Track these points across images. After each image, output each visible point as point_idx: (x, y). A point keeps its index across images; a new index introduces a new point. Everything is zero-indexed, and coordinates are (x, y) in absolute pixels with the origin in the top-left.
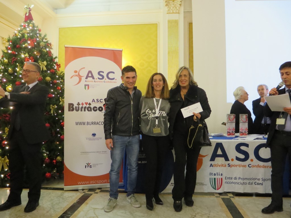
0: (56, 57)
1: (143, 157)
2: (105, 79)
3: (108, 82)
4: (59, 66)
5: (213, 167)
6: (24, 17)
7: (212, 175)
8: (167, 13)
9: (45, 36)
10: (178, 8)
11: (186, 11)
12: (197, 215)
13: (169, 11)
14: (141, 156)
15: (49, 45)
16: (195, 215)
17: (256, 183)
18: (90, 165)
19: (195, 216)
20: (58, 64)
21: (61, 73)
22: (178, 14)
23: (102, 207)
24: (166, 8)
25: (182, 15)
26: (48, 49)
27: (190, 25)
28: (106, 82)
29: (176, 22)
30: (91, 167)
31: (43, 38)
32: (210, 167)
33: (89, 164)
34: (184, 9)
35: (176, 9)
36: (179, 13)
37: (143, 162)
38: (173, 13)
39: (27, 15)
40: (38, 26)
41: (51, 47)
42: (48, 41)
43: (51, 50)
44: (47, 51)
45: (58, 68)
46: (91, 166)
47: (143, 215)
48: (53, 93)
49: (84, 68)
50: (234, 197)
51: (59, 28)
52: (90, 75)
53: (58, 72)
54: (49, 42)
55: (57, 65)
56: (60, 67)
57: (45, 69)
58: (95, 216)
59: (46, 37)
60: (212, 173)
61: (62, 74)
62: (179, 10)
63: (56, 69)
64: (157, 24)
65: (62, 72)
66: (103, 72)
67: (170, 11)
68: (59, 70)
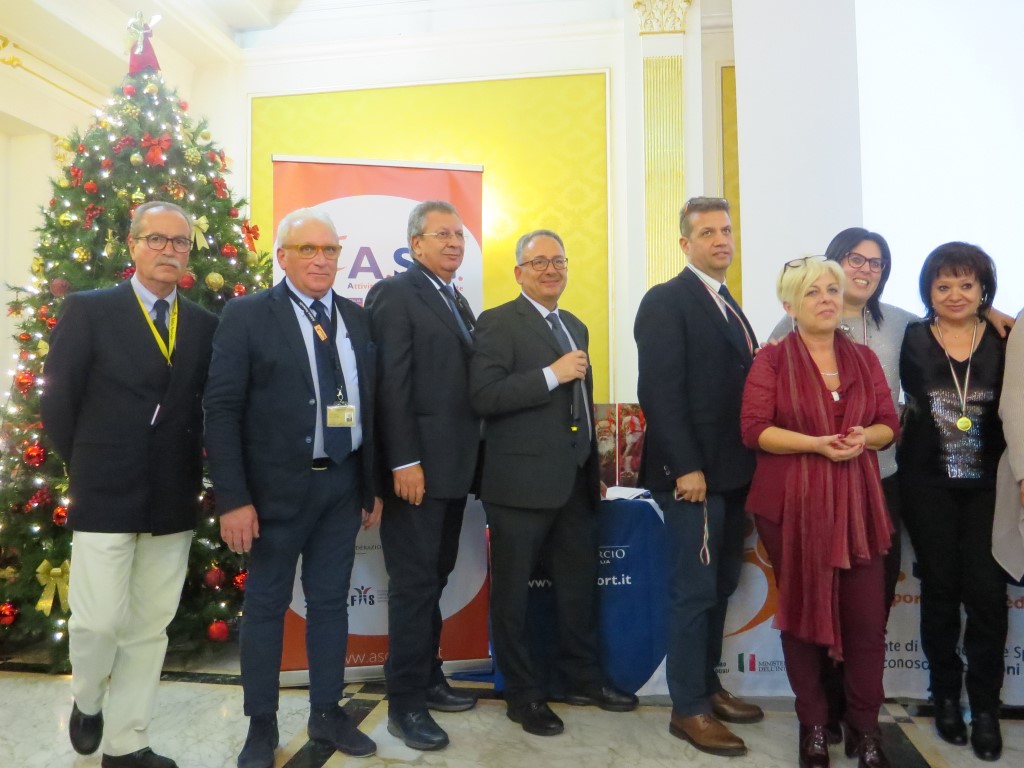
0: (242, 202)
4: (252, 232)
6: (127, 59)
8: (642, 34)
9: (203, 125)
10: (679, 14)
11: (709, 22)
13: (647, 26)
15: (218, 159)
18: (368, 594)
20: (251, 226)
21: (260, 260)
22: (681, 35)
24: (637, 16)
25: (695, 40)
26: (212, 175)
27: (727, 72)
29: (676, 65)
30: (372, 603)
31: (195, 134)
33: (365, 592)
34: (702, 18)
35: (672, 18)
36: (684, 32)
38: (663, 32)
39: (138, 51)
40: (175, 91)
41: (225, 165)
42: (211, 144)
43: (224, 176)
44: (210, 181)
45: (250, 239)
46: (371, 597)
51: (253, 99)
52: (365, 263)
53: (251, 254)
54: (216, 147)
55: (248, 228)
56: (256, 238)
57: (203, 243)
59: (204, 131)
61: (264, 260)
62: (684, 21)
63: (242, 245)
64: (604, 74)
65: (266, 254)
67: (652, 26)
68: (253, 248)
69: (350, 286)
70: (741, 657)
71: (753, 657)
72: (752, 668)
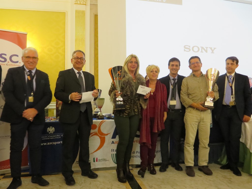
1: (48, 139)
2: (8, 62)
3: (12, 65)
5: (114, 144)
7: (114, 151)
11: (92, 3)
13: (77, 2)
14: (46, 138)
22: (85, 5)
25: (88, 7)
27: (96, 16)
28: (9, 65)
29: (83, 13)
32: (112, 144)
34: (90, 2)
35: (83, 1)
36: (86, 5)
37: (48, 144)
38: (80, 4)
50: (133, 169)
60: (114, 150)
62: (86, 2)
64: (65, 13)
66: (5, 55)
70: (94, 159)
71: (97, 158)
72: (97, 161)
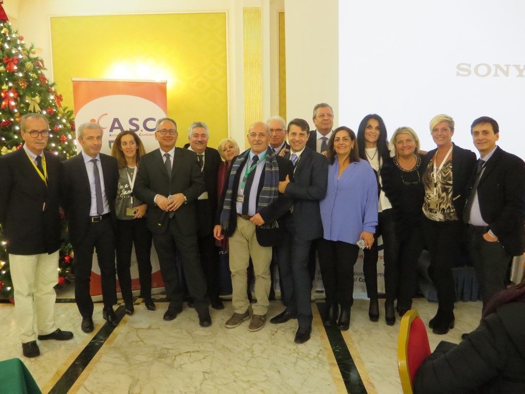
0: (53, 85)
2: (142, 131)
3: (147, 135)
4: (59, 98)
9: (32, 48)
12: (278, 331)
15: (41, 64)
16: (276, 330)
17: (361, 280)
19: (276, 332)
21: (64, 111)
23: (147, 326)
28: (143, 135)
41: (44, 66)
43: (44, 72)
44: (39, 77)
45: (58, 102)
47: (205, 334)
48: (55, 149)
49: (106, 114)
52: (116, 125)
55: (57, 96)
57: (38, 108)
58: (138, 339)
59: (33, 50)
61: (66, 111)
66: (137, 120)
68: (60, 106)
69: (110, 135)
